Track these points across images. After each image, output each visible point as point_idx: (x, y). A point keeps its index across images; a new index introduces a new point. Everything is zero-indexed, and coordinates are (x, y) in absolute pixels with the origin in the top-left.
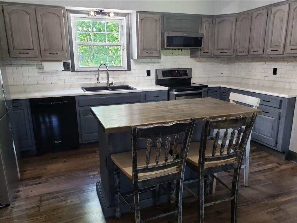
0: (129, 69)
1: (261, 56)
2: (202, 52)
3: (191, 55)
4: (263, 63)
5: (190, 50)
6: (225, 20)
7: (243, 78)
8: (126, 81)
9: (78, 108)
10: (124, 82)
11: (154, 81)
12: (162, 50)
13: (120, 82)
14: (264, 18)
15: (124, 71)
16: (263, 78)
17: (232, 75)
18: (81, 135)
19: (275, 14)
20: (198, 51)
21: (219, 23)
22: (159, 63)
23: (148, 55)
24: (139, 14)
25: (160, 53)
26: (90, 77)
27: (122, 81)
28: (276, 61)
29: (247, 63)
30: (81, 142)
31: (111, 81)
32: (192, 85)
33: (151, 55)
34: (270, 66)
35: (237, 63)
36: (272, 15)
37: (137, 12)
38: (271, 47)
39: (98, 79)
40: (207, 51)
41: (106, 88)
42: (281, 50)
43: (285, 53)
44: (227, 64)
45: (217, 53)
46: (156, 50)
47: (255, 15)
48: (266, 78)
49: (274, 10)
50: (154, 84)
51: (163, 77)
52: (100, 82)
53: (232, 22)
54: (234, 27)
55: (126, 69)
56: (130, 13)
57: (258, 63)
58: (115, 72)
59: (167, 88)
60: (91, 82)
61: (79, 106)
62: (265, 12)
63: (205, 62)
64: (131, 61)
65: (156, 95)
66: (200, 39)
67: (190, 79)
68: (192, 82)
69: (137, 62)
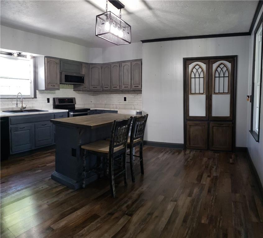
0: (35, 97)
1: (119, 90)
2: (83, 86)
3: (74, 89)
4: (118, 94)
5: (73, 85)
6: (95, 67)
7: (106, 104)
8: (34, 106)
9: (10, 126)
10: (33, 107)
11: (52, 107)
12: (60, 85)
13: (30, 107)
14: (118, 68)
15: (32, 99)
16: (118, 104)
17: (98, 103)
18: (11, 148)
19: (124, 67)
20: (80, 86)
21: (91, 68)
22: (54, 93)
23: (52, 87)
24: (46, 58)
25: (59, 86)
26: (8, 103)
27: (31, 106)
28: (125, 93)
29: (108, 95)
30: (11, 153)
31: (24, 106)
32: (76, 109)
33: (54, 87)
34: (122, 96)
35: (101, 95)
36: (122, 67)
37: (45, 57)
38: (124, 85)
39: (17, 104)
40: (86, 86)
41: (21, 111)
42: (129, 87)
43: (132, 88)
44: (93, 95)
45: (91, 88)
46: (57, 84)
47: (112, 66)
48: (120, 104)
49: (123, 64)
50: (52, 108)
51: (59, 103)
52: (19, 107)
53: (99, 68)
54: (100, 71)
55: (33, 97)
56: (37, 57)
57: (114, 95)
58: (26, 99)
59: (67, 111)
60: (9, 107)
61: (11, 124)
62: (118, 65)
63: (82, 94)
64: (37, 91)
65: (61, 116)
66: (83, 78)
67: (74, 105)
68: (76, 107)
69: (42, 92)
